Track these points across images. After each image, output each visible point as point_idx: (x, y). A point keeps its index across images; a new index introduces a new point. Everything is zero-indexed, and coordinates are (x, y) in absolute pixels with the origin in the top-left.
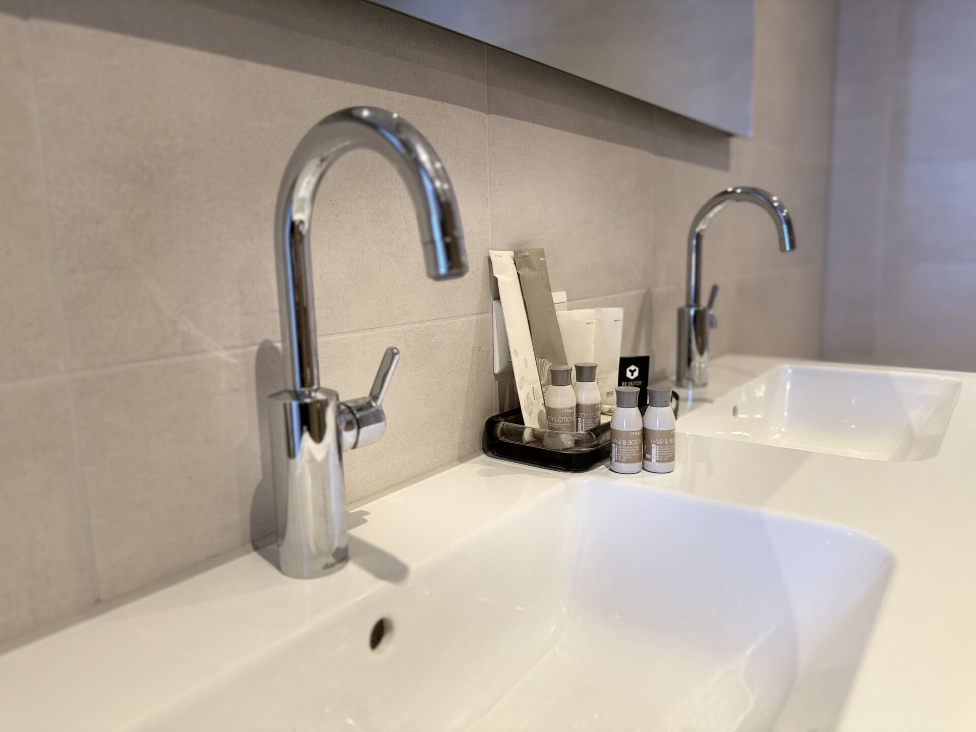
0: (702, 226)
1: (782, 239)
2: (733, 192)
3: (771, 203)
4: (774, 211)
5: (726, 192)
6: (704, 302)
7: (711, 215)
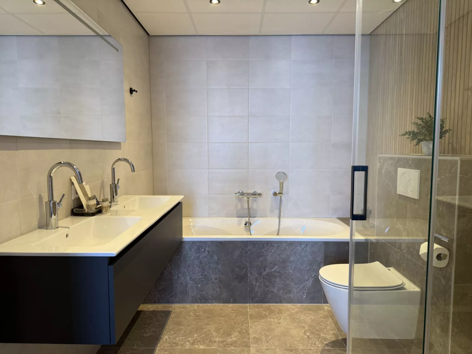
0: (114, 167)
1: (132, 169)
2: (121, 159)
3: (129, 162)
4: (130, 164)
5: (120, 159)
6: (116, 182)
7: (116, 164)
